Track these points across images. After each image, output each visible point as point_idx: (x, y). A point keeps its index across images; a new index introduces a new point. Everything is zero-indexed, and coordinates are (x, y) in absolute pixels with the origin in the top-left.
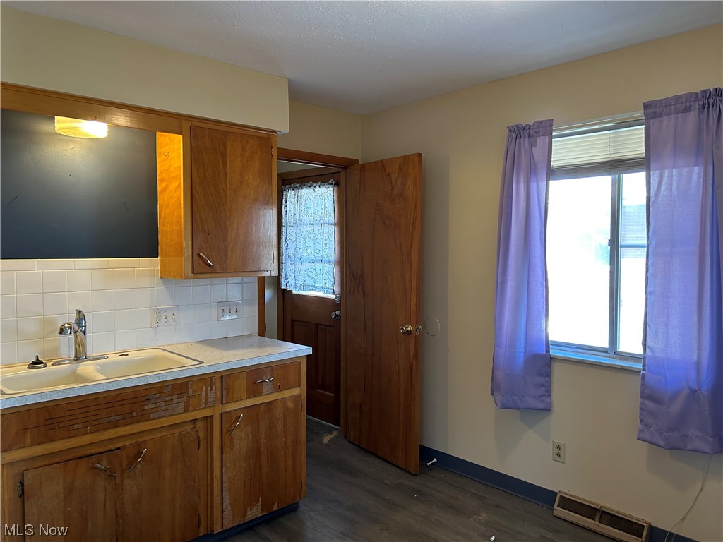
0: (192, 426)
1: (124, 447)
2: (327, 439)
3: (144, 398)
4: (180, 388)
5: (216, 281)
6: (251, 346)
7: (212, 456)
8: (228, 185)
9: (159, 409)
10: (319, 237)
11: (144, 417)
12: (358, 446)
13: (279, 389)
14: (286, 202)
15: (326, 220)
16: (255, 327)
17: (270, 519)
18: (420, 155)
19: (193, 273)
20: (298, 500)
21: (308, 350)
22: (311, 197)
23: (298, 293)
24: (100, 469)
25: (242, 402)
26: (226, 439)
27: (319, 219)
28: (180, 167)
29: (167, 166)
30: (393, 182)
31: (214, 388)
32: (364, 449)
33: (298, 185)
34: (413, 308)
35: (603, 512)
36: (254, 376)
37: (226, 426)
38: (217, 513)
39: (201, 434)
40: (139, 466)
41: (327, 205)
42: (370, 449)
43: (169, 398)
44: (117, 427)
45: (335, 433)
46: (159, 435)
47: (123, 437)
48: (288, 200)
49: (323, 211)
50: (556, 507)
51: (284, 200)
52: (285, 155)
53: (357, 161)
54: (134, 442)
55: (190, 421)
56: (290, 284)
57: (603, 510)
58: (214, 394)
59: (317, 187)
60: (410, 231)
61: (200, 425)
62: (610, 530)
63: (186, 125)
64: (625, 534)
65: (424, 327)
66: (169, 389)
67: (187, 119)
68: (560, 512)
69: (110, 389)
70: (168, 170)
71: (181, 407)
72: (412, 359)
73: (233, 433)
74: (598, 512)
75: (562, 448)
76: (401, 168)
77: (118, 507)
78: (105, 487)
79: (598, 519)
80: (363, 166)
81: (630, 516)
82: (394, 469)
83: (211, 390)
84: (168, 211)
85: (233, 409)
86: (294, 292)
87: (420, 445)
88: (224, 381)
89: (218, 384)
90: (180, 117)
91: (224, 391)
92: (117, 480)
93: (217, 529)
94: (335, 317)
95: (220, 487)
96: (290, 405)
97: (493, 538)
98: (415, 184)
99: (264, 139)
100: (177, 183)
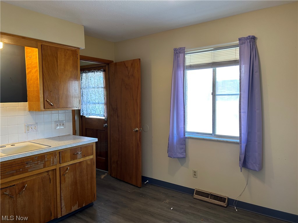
0: (47, 174)
1: (17, 184)
2: (103, 177)
3: (26, 163)
4: (41, 158)
5: (53, 112)
6: (71, 139)
7: (56, 186)
8: (59, 70)
9: (33, 167)
10: (97, 93)
11: (25, 171)
12: (116, 178)
13: (84, 156)
14: (82, 78)
15: (100, 86)
16: (71, 132)
17: (82, 210)
18: (140, 59)
19: (44, 108)
20: (93, 201)
21: (96, 140)
22: (93, 76)
23: (88, 117)
24: (6, 194)
25: (68, 162)
26: (62, 178)
27: (97, 85)
28: (37, 63)
29: (31, 62)
30: (129, 70)
31: (56, 157)
32: (118, 179)
33: (87, 71)
34: (138, 121)
35: (211, 195)
36: (73, 152)
37: (62, 173)
38: (59, 209)
39: (51, 177)
40: (24, 192)
41: (100, 80)
42: (121, 179)
43: (37, 162)
44: (13, 176)
45: (106, 174)
46: (32, 178)
47: (16, 180)
48: (83, 77)
49: (98, 82)
50: (194, 195)
51: (81, 77)
52: (83, 58)
53: (113, 61)
54: (21, 182)
55: (46, 171)
56: (84, 113)
57: (211, 194)
58: (57, 159)
59: (96, 72)
60: (137, 90)
61: (50, 173)
62: (214, 201)
63: (39, 44)
64: (219, 202)
65: (143, 129)
66: (36, 158)
67: (40, 41)
68: (196, 196)
69: (9, 160)
70: (31, 64)
71: (42, 166)
72: (138, 141)
73: (65, 175)
74: (210, 195)
75: (196, 172)
76: (132, 64)
77: (15, 210)
78: (9, 202)
79: (209, 197)
80: (116, 63)
81: (221, 195)
82: (132, 186)
83: (55, 158)
84: (31, 82)
85: (65, 165)
86: (86, 117)
87: (142, 176)
88: (60, 154)
89: (58, 155)
90: (37, 41)
91: (61, 158)
92: (14, 199)
93: (59, 216)
94: (105, 127)
95: (60, 199)
96: (89, 162)
97: (172, 208)
98: (138, 71)
99: (74, 51)
100: (36, 69)
